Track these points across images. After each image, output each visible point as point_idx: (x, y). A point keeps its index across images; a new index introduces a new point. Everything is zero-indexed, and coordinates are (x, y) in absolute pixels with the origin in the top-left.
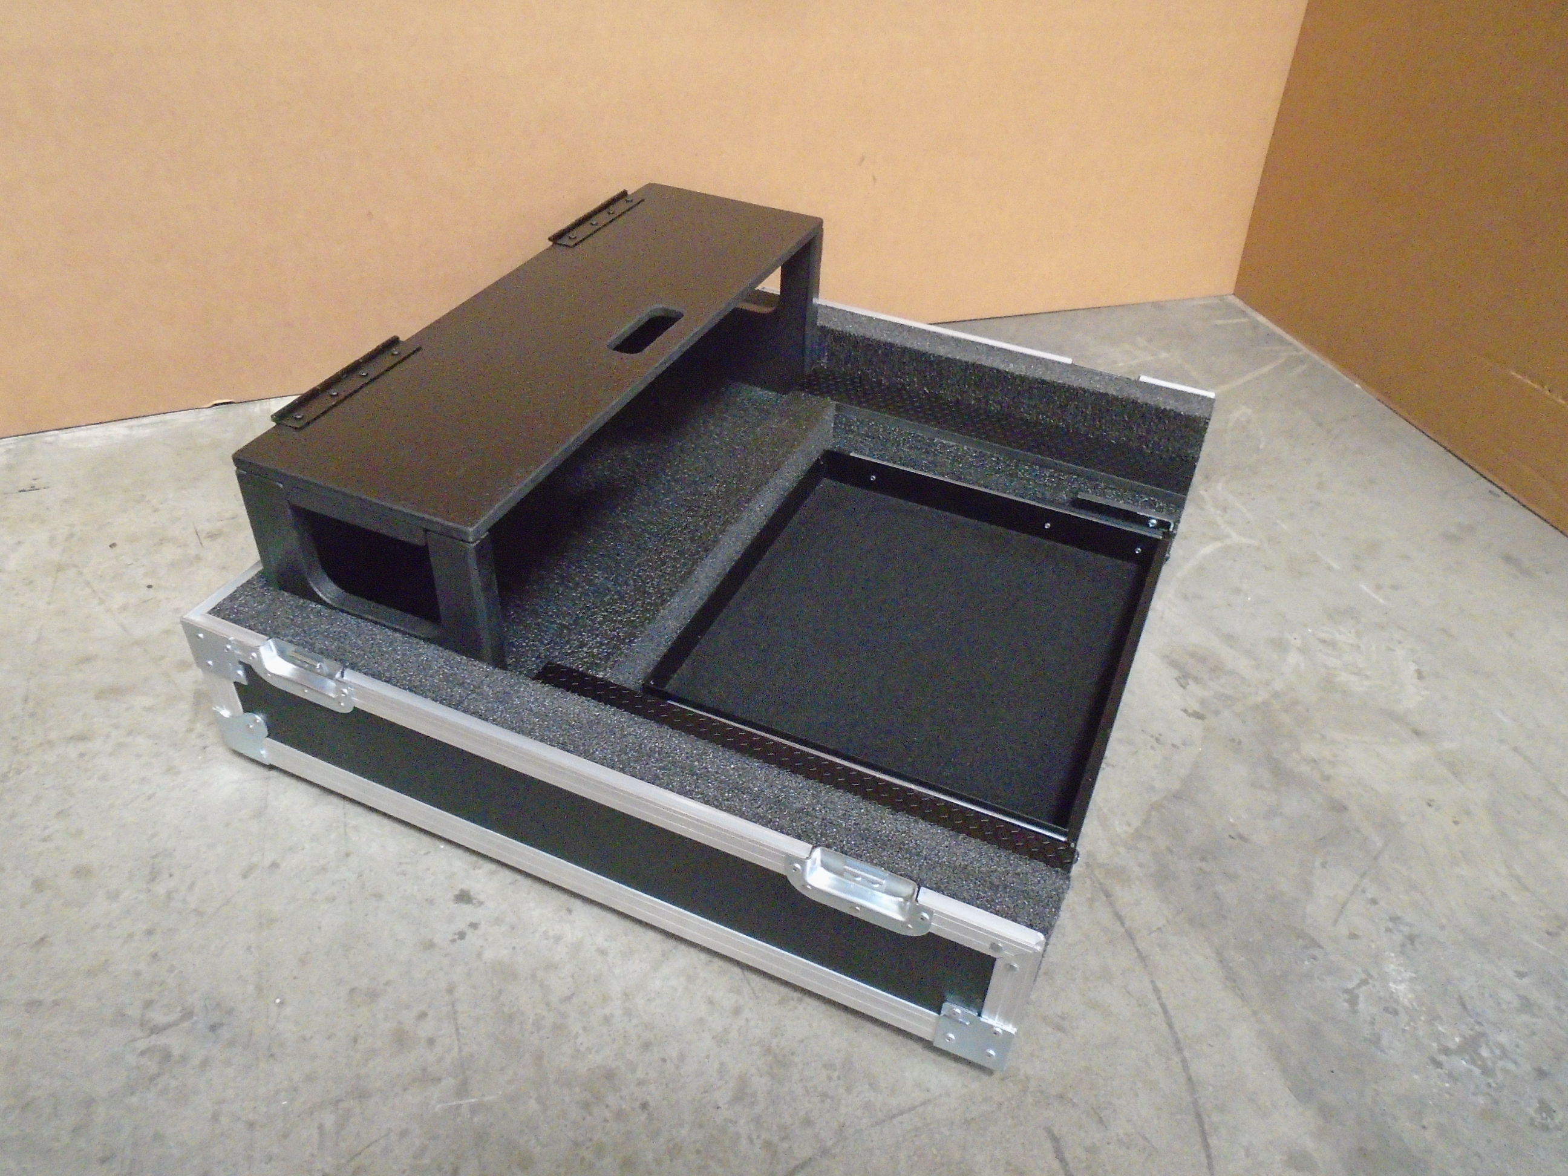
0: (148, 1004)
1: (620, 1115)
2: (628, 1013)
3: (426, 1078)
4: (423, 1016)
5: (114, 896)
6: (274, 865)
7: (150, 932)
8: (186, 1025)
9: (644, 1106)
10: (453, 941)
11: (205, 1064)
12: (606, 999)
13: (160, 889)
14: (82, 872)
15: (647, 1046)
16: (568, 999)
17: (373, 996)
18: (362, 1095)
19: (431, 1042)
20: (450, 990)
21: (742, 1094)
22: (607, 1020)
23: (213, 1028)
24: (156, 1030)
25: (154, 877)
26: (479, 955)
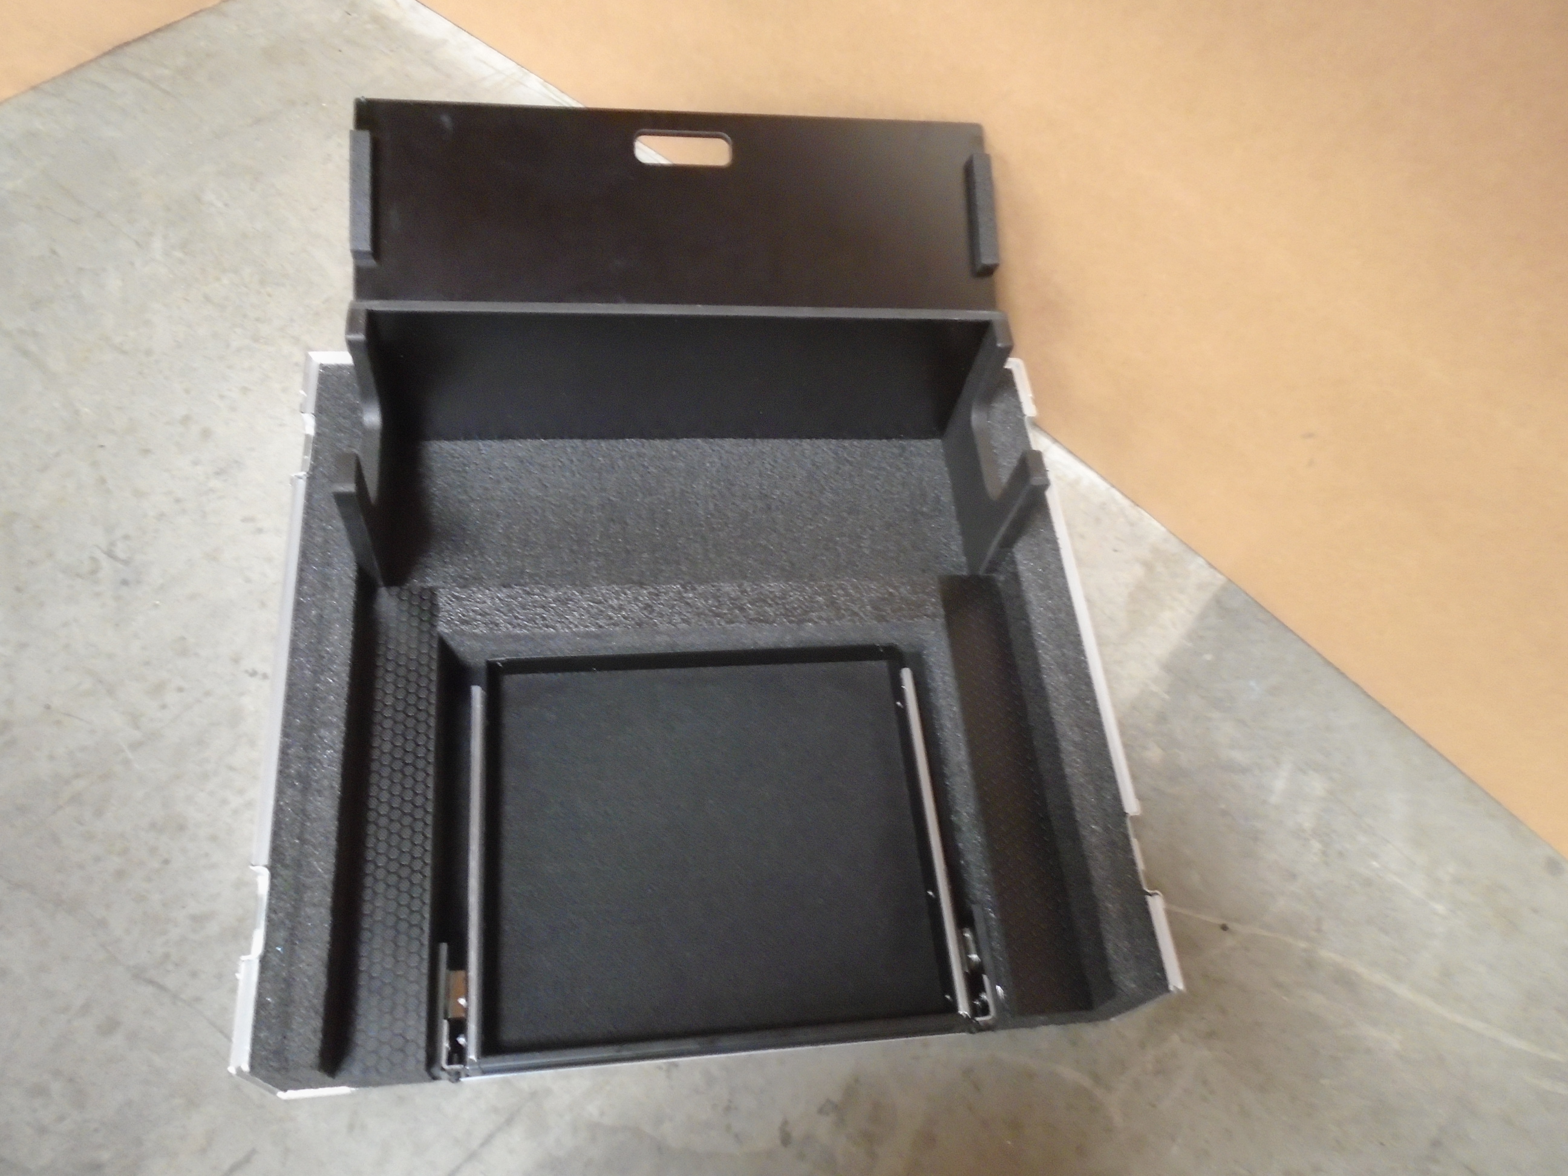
0: (126, 537)
1: (153, 850)
2: (235, 812)
3: (134, 719)
4: (180, 690)
5: (196, 463)
6: (260, 531)
7: (178, 501)
8: (120, 566)
9: (166, 862)
10: (246, 672)
11: (98, 595)
12: (241, 792)
13: (215, 483)
14: (206, 434)
15: (214, 838)
16: (231, 768)
17: (184, 652)
18: (111, 692)
19: (164, 707)
20: (207, 694)
21: (199, 920)
22: (224, 802)
23: (125, 582)
24: (110, 555)
25: (219, 473)
26: (242, 694)
